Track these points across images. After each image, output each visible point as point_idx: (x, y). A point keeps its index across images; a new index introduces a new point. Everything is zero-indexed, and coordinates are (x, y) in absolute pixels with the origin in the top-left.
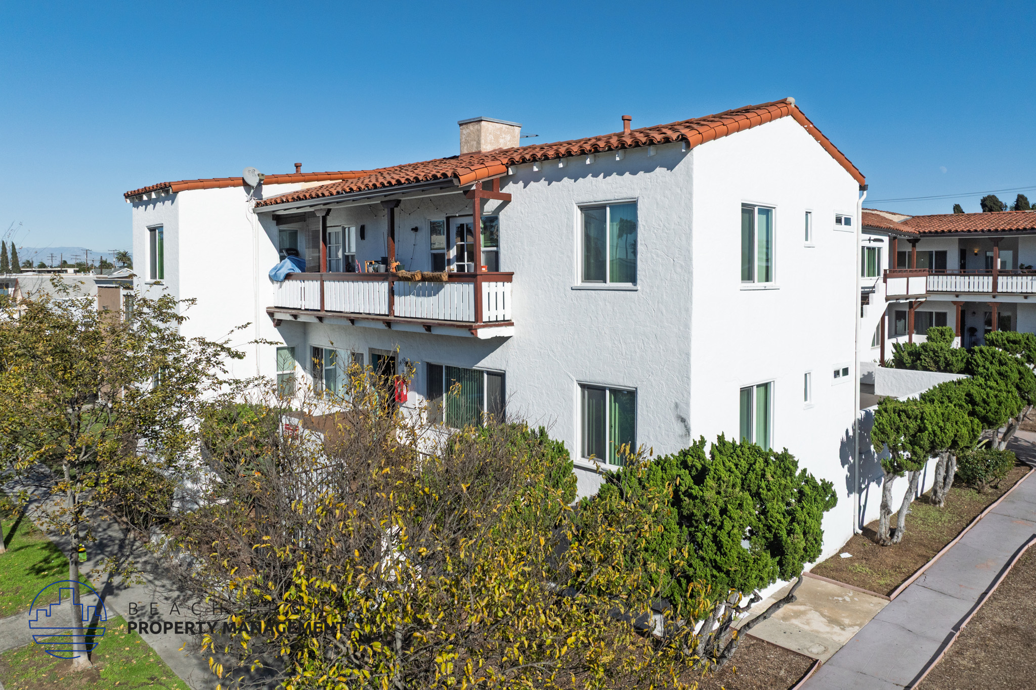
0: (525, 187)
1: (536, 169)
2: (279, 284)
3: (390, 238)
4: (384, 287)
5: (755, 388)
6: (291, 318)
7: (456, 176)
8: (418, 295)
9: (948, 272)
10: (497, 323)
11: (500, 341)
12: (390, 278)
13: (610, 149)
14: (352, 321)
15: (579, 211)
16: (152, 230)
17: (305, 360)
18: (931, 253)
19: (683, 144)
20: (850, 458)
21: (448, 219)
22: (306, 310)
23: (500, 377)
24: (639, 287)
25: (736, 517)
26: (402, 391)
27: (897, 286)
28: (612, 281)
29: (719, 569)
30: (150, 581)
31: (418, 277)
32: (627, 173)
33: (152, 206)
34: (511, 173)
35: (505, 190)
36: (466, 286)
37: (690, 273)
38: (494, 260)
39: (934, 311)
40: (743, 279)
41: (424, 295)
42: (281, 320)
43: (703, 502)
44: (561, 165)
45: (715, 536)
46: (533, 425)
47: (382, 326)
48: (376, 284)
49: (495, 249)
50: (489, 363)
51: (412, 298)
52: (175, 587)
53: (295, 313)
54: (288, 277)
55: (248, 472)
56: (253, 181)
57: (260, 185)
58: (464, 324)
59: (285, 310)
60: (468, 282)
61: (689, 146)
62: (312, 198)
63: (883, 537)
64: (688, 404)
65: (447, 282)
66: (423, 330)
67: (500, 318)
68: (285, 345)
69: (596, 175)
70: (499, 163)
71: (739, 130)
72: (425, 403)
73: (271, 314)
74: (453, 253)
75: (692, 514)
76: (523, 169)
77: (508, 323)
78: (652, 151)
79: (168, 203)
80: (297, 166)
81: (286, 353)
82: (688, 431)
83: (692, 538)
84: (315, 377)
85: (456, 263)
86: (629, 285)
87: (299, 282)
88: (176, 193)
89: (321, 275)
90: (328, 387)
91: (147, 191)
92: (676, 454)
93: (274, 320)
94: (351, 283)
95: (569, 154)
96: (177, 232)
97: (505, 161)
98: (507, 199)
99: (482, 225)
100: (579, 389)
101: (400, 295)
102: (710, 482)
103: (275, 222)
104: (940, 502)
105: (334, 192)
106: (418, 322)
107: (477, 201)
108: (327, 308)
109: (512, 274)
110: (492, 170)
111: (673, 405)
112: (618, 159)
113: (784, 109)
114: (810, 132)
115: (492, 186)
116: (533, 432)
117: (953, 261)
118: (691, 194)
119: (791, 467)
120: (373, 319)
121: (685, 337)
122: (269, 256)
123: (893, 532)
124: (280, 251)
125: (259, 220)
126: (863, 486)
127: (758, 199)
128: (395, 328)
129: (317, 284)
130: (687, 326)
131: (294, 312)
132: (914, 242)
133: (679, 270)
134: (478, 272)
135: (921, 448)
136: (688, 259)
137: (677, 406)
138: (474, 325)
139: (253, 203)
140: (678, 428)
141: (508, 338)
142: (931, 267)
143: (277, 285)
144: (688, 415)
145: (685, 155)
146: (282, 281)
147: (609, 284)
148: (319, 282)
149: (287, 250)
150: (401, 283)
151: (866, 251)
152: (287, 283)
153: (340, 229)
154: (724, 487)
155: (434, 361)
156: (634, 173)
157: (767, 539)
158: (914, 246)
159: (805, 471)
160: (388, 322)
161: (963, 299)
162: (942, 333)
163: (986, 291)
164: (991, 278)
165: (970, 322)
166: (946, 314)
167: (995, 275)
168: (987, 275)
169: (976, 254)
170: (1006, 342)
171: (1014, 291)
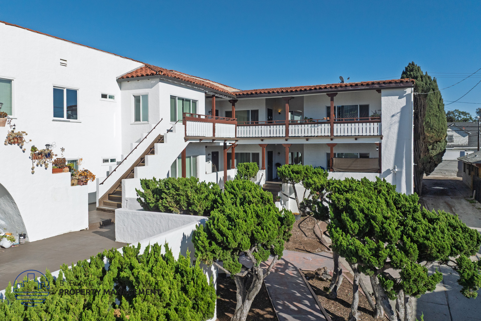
9: (260, 123)
18: (248, 111)
39: (251, 152)
117: (262, 116)
132: (233, 102)
142: (248, 120)
158: (234, 106)
161: (266, 142)
162: (247, 168)
163: (281, 135)
164: (284, 126)
165: (276, 160)
166: (258, 154)
167: (287, 125)
168: (282, 125)
169: (280, 113)
170: (291, 173)
171: (300, 135)
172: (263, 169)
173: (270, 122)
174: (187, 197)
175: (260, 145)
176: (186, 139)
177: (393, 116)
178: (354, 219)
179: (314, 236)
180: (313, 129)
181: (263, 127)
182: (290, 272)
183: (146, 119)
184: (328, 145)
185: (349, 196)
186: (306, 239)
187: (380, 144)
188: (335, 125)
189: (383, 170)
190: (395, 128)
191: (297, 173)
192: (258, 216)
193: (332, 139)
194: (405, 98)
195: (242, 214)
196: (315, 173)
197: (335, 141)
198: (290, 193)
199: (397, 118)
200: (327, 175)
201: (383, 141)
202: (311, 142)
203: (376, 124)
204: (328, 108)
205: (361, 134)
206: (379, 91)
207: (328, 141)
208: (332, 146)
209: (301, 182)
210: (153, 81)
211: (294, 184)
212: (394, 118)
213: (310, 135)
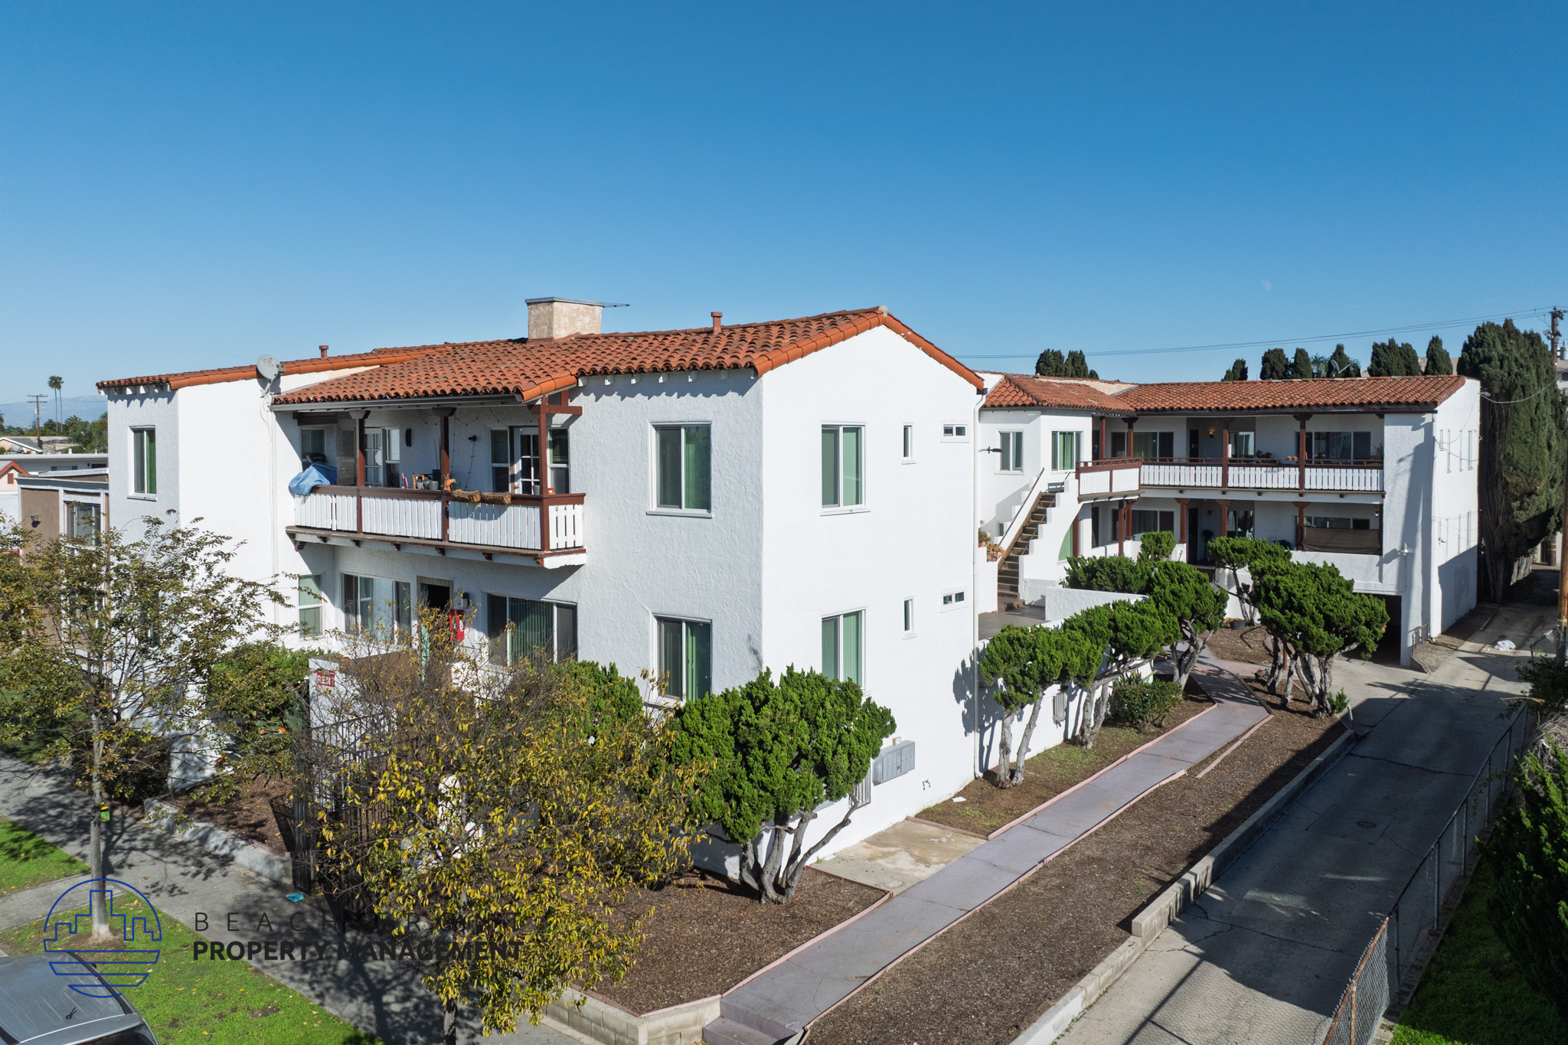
0: (597, 400)
1: (607, 383)
2: (302, 498)
3: (444, 452)
4: (436, 507)
5: (841, 617)
6: (319, 541)
7: (518, 391)
8: (477, 518)
9: (1174, 461)
10: (566, 551)
11: (569, 570)
12: (444, 497)
13: (682, 370)
14: (398, 546)
15: (654, 431)
16: (137, 431)
17: (334, 590)
18: (1154, 435)
19: (752, 371)
20: (968, 693)
21: (512, 428)
22: (338, 531)
23: (570, 610)
24: (713, 515)
25: (785, 741)
26: (458, 627)
27: (1097, 483)
28: (688, 506)
29: (765, 789)
30: (156, 858)
31: (477, 498)
32: (701, 395)
33: (137, 402)
34: (581, 384)
35: (574, 403)
36: (531, 509)
37: (761, 502)
38: (563, 478)
39: (1158, 510)
40: (825, 502)
41: (484, 518)
42: (305, 543)
43: (757, 728)
44: (634, 381)
45: (765, 760)
46: (604, 663)
47: (435, 553)
48: (427, 503)
49: (564, 466)
50: (558, 594)
51: (469, 521)
52: (189, 863)
53: (325, 534)
54: (314, 490)
55: (269, 728)
56: (270, 373)
57: (278, 377)
58: (529, 552)
59: (311, 531)
60: (534, 506)
61: (757, 375)
62: (348, 400)
63: (1002, 779)
64: (760, 636)
65: (510, 505)
66: (483, 558)
67: (570, 545)
68: (308, 572)
69: (669, 394)
70: (568, 373)
71: (816, 349)
72: (487, 641)
73: (292, 536)
74: (518, 467)
75: (748, 742)
76: (594, 380)
77: (579, 550)
78: (723, 376)
79: (162, 401)
80: (323, 349)
81: (311, 584)
82: (760, 662)
83: (745, 763)
84: (347, 611)
85: (521, 480)
86: (704, 512)
87: (328, 497)
88: (174, 390)
89: (358, 490)
90: (365, 624)
91: (134, 384)
92: (744, 686)
93: (295, 542)
94: (396, 501)
95: (641, 370)
96: (176, 438)
97: (574, 371)
98: (577, 413)
99: (549, 438)
100: (655, 621)
101: (455, 517)
102: (766, 710)
103: (296, 421)
104: (1087, 743)
105: (376, 396)
106: (476, 550)
107: (543, 416)
108: (366, 528)
109: (583, 495)
110: (559, 383)
111: (746, 638)
112: (690, 380)
113: (874, 320)
114: (908, 339)
115: (559, 400)
116: (604, 669)
117: (1181, 445)
118: (761, 421)
119: (853, 696)
120: (424, 545)
121: (756, 567)
122: (290, 462)
123: (1013, 773)
124: (303, 456)
125: (277, 419)
126: (986, 725)
127: (841, 417)
128: (449, 555)
129: (353, 500)
130: (758, 556)
131: (323, 533)
132: (1129, 421)
133: (750, 498)
134: (544, 496)
135: (1031, 678)
136: (759, 487)
137: (749, 638)
138: (539, 553)
139: (269, 399)
140: (751, 660)
141: (580, 566)
142: (1154, 448)
143: (299, 499)
144: (760, 646)
145: (754, 381)
146: (306, 495)
147: (684, 510)
148: (355, 498)
149: (312, 456)
150: (457, 503)
151: (1060, 438)
152: (313, 498)
153: (379, 432)
154: (779, 714)
155: (497, 592)
156: (707, 395)
157: (815, 761)
158: (1130, 427)
159: (869, 699)
160: (442, 548)
161: (1187, 495)
162: (1158, 540)
163: (1214, 485)
164: (1220, 469)
165: (1204, 524)
166: (1171, 514)
167: (1226, 464)
168: (1217, 465)
169: (1212, 436)
170: (1230, 551)
171: (1247, 485)
172: (1181, 542)
173: (1194, 458)
174: (1124, 576)
175: (1178, 500)
176: (1080, 500)
177: (1401, 460)
178: (1279, 596)
179: (1263, 649)
180: (1270, 475)
181: (1183, 467)
182: (1226, 676)
183: (1018, 464)
184: (1296, 503)
185: (1279, 577)
186: (1250, 651)
187: (1381, 506)
188: (1307, 470)
189: (1386, 550)
190: (1404, 482)
191: (1240, 551)
192: (1197, 592)
193: (1301, 495)
194: (1423, 430)
195: (1184, 590)
196: (1269, 552)
197: (1306, 499)
198: (1229, 586)
199: (1407, 465)
200: (1289, 556)
201: (1386, 501)
202: (1265, 498)
203: (1375, 471)
204: (1298, 435)
205: (1350, 488)
206: (1381, 416)
207: (1295, 498)
208: (1301, 506)
209: (1247, 567)
210: (1031, 414)
211: (1234, 570)
212: (1402, 463)
213: (1264, 486)
